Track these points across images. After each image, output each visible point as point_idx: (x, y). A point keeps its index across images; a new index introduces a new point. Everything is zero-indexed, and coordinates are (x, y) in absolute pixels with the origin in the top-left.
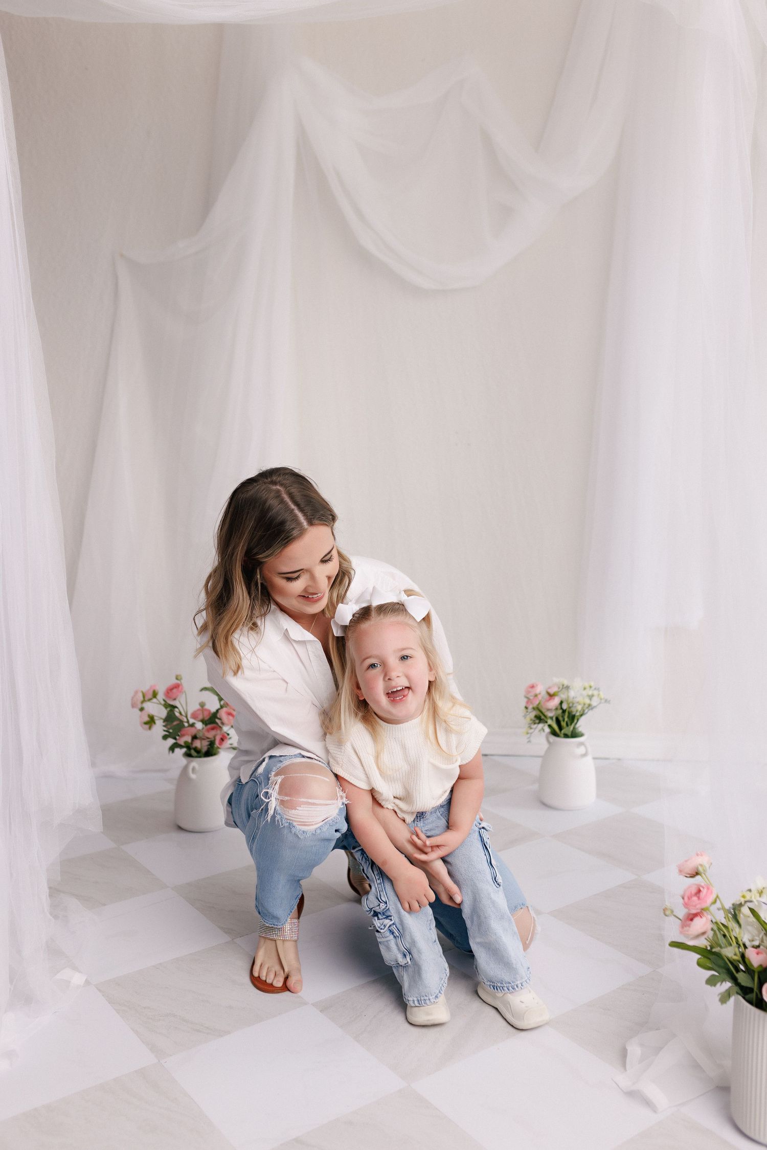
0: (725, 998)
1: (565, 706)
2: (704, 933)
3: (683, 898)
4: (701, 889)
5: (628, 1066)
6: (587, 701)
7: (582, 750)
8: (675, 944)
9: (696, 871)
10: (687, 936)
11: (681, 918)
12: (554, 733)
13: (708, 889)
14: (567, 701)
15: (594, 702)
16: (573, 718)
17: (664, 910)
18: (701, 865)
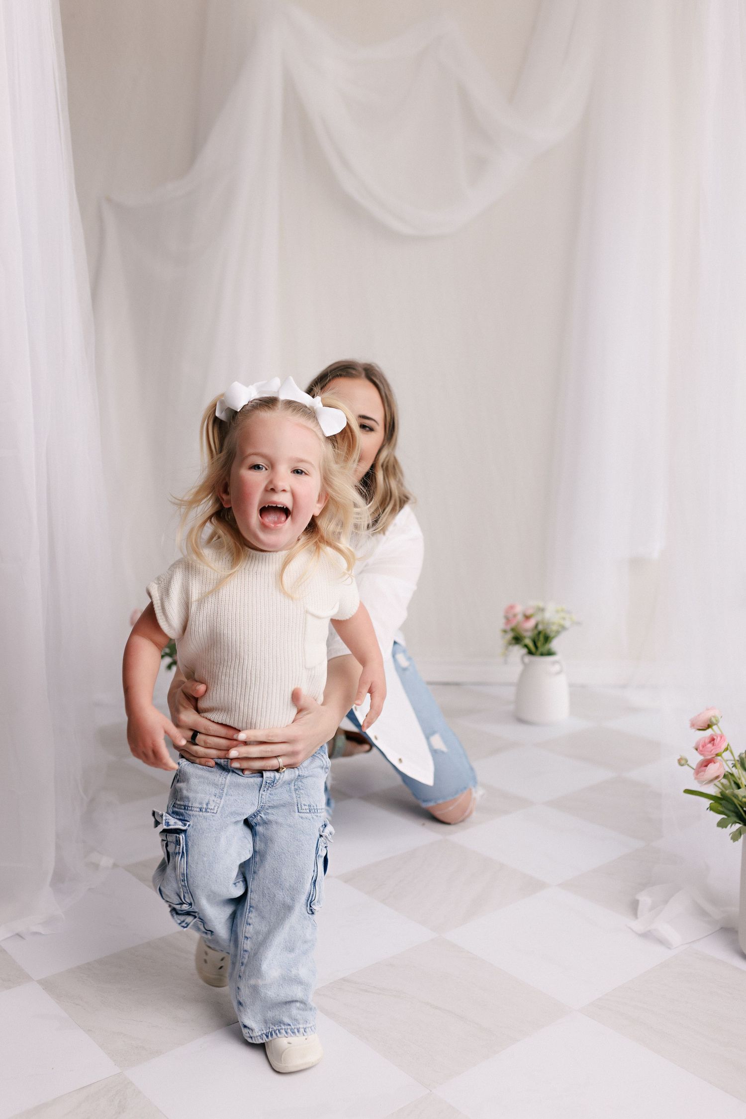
0: (735, 837)
1: (540, 627)
2: (717, 777)
3: (697, 750)
4: (715, 737)
5: (639, 913)
6: (562, 622)
7: (557, 668)
8: (688, 791)
9: (709, 723)
10: (701, 782)
11: (695, 767)
12: (530, 653)
13: (721, 737)
14: (543, 622)
15: (567, 624)
16: (547, 639)
17: (679, 761)
18: (714, 717)
